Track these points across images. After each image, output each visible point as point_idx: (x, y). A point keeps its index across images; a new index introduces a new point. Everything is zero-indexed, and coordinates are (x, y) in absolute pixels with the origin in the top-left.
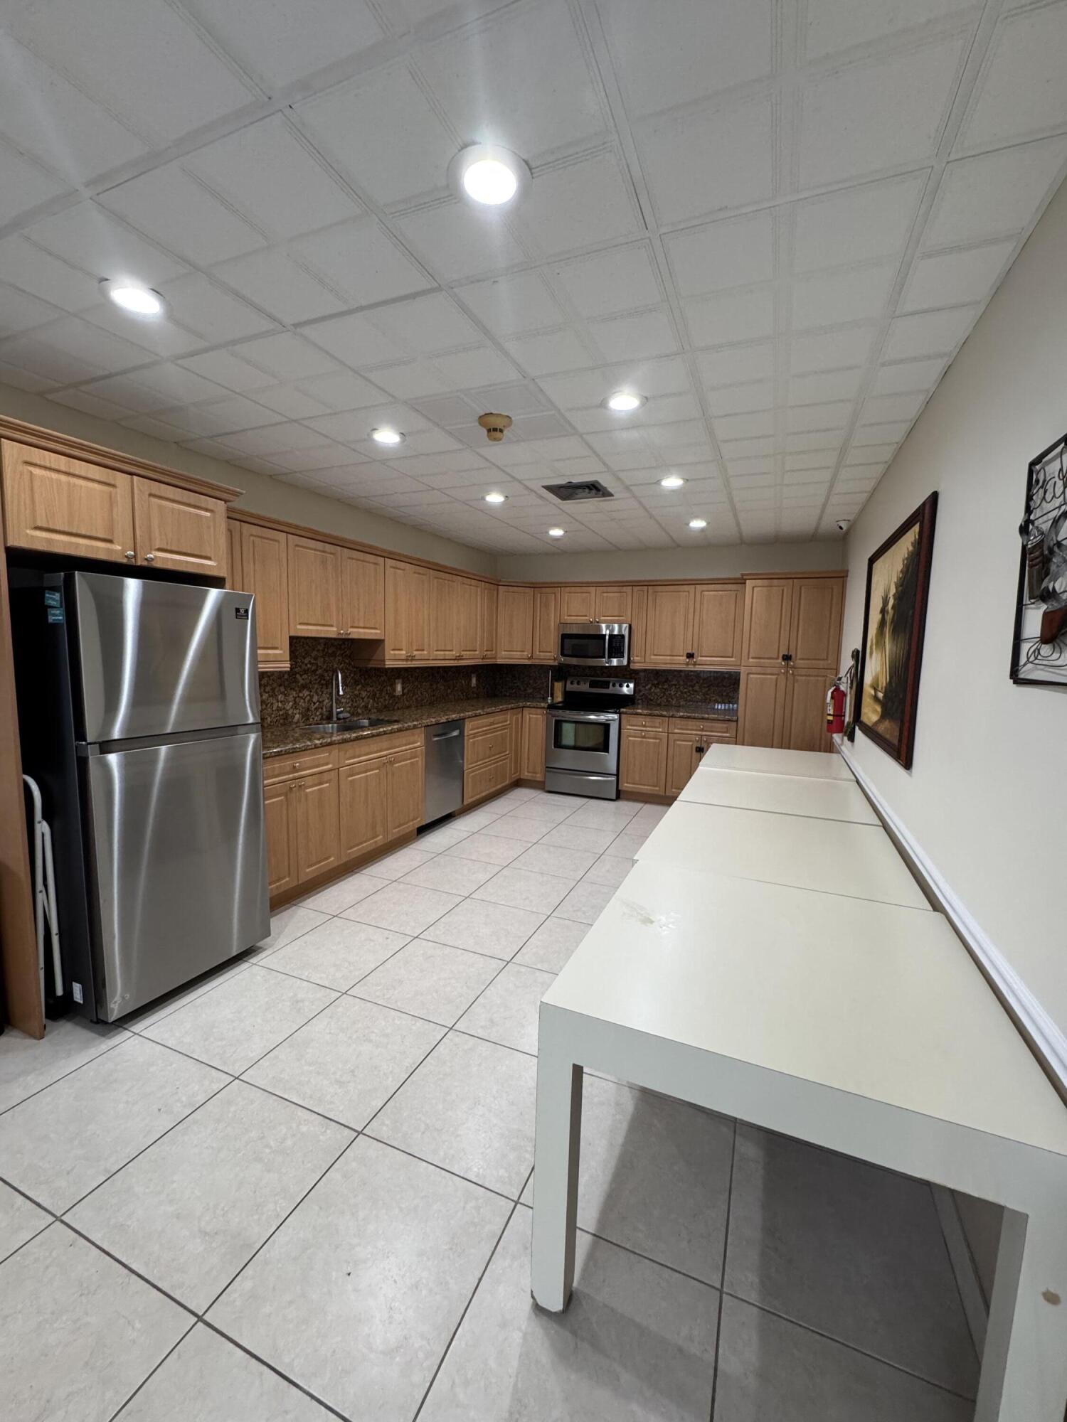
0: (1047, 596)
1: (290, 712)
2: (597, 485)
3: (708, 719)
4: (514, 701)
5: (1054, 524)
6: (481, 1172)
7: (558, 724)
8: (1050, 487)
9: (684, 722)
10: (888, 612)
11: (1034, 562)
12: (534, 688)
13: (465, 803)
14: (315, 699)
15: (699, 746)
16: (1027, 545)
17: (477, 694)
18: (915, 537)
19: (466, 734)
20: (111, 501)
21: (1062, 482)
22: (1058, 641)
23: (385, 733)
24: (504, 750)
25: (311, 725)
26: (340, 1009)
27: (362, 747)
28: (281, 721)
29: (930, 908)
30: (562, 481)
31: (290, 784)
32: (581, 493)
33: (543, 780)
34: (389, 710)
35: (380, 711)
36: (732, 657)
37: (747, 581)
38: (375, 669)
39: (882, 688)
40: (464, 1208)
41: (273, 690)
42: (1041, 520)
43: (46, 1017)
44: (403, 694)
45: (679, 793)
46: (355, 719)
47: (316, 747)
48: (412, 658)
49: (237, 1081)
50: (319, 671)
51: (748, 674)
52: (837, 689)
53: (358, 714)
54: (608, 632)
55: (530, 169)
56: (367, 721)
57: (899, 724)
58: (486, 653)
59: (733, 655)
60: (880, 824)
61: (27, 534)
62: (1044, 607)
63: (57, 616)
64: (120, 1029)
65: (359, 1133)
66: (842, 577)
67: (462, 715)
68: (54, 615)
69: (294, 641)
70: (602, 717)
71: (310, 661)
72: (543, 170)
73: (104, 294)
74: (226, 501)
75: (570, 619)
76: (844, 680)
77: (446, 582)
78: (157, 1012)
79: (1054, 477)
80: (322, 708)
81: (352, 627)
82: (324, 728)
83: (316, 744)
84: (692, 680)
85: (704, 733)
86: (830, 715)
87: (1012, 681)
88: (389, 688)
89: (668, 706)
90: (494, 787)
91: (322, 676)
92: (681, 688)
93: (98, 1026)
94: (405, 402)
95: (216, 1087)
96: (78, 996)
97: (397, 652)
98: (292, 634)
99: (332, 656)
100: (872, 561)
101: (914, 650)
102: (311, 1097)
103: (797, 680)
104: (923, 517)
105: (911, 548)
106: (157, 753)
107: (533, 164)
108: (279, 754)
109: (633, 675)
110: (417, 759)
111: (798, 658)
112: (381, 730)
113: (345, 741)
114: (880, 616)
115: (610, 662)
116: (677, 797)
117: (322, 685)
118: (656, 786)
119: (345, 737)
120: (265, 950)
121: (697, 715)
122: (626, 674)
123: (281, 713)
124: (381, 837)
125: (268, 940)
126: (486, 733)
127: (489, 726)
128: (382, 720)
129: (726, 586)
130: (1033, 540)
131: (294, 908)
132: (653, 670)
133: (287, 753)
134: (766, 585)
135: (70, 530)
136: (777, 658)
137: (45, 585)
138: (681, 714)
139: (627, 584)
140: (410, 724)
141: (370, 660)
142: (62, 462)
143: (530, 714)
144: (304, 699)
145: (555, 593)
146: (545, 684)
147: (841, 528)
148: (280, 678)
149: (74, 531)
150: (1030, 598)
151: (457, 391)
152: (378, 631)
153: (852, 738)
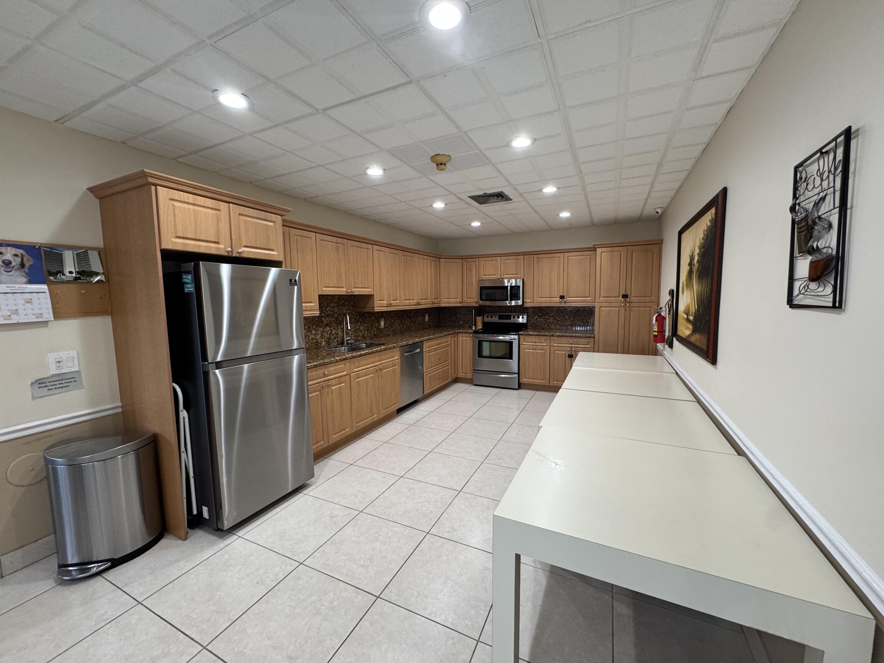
0: (812, 251)
1: (319, 341)
2: (502, 194)
3: (575, 337)
4: (451, 330)
5: (816, 205)
6: (454, 622)
7: (480, 343)
8: (811, 181)
9: (560, 339)
10: (694, 265)
11: (801, 230)
12: (464, 321)
13: (425, 393)
14: (334, 332)
15: (570, 354)
16: (795, 219)
17: (429, 326)
18: (712, 216)
19: (424, 351)
20: (218, 220)
21: (819, 178)
22: (822, 279)
23: (377, 352)
24: (447, 360)
25: (332, 348)
26: (359, 522)
27: (364, 360)
28: (314, 346)
29: (736, 454)
30: (480, 193)
31: (322, 384)
32: (492, 199)
33: (472, 378)
34: (377, 338)
35: (371, 338)
36: (589, 297)
37: (597, 249)
38: (368, 312)
39: (692, 313)
40: (446, 644)
41: (309, 327)
42: (804, 203)
43: (188, 527)
44: (385, 327)
45: (562, 384)
46: (357, 344)
47: (337, 361)
48: (390, 305)
49: (301, 565)
50: (336, 315)
51: (600, 307)
52: (660, 315)
53: (359, 341)
54: (509, 284)
55: (470, 7)
56: (365, 344)
57: (707, 336)
58: (434, 300)
59: (589, 296)
60: (695, 400)
61: (172, 241)
62: (810, 258)
63: (190, 288)
64: (231, 534)
65: (378, 597)
66: (659, 243)
67: (422, 339)
68: (188, 288)
69: (322, 298)
70: (507, 338)
71: (330, 309)
72: (477, 7)
73: (215, 99)
74: (281, 216)
75: (485, 277)
76: (664, 309)
77: (409, 257)
78: (251, 524)
79: (813, 175)
80: (338, 338)
81: (355, 288)
82: (340, 349)
83: (337, 360)
84: (563, 313)
85: (573, 346)
86: (655, 331)
87: (788, 306)
88: (376, 324)
89: (550, 329)
90: (442, 383)
91: (337, 318)
92: (557, 318)
93: (218, 532)
94: (387, 150)
95: (290, 569)
96: (206, 515)
97: (381, 302)
98: (320, 293)
99: (343, 306)
100: (680, 233)
101: (714, 288)
102: (347, 575)
103: (632, 310)
104: (718, 204)
105: (709, 224)
106: (242, 368)
107: (471, 4)
108: (316, 366)
109: (526, 311)
110: (396, 367)
111: (632, 296)
112: (374, 350)
113: (353, 357)
114: (689, 267)
115: (510, 303)
116: (561, 387)
117: (338, 323)
118: (544, 380)
119: (353, 355)
120: (312, 485)
121: (568, 334)
122: (521, 310)
123: (314, 341)
124: (376, 415)
125: (313, 479)
126: (435, 350)
127: (438, 345)
128: (374, 344)
129: (584, 252)
130: (801, 216)
131: (326, 460)
132: (538, 307)
133: (320, 365)
134: (610, 251)
135: (196, 238)
136: (619, 297)
137: (182, 271)
138: (558, 334)
139: (520, 254)
140: (391, 346)
141: (365, 307)
142: (190, 198)
143: (462, 337)
144: (327, 333)
145: (475, 262)
146: (471, 318)
147: (657, 213)
148: (313, 320)
149: (198, 238)
150: (799, 253)
151: (419, 142)
152: (370, 290)
153: (671, 346)
